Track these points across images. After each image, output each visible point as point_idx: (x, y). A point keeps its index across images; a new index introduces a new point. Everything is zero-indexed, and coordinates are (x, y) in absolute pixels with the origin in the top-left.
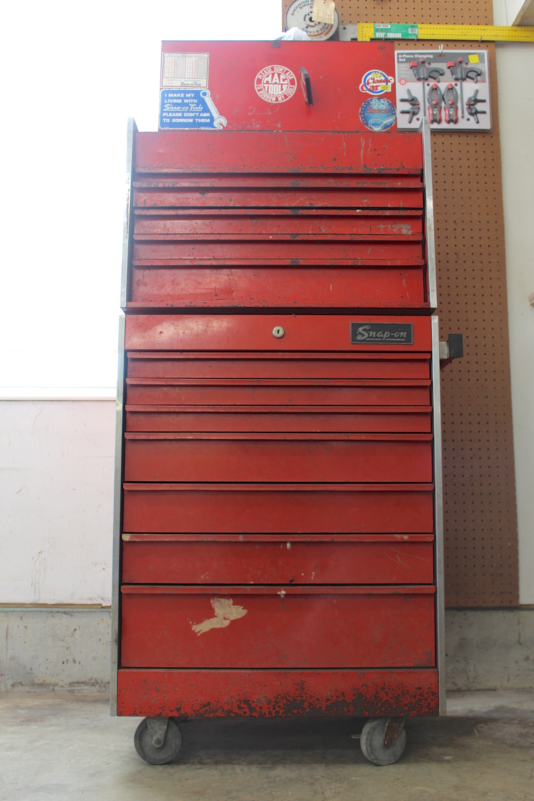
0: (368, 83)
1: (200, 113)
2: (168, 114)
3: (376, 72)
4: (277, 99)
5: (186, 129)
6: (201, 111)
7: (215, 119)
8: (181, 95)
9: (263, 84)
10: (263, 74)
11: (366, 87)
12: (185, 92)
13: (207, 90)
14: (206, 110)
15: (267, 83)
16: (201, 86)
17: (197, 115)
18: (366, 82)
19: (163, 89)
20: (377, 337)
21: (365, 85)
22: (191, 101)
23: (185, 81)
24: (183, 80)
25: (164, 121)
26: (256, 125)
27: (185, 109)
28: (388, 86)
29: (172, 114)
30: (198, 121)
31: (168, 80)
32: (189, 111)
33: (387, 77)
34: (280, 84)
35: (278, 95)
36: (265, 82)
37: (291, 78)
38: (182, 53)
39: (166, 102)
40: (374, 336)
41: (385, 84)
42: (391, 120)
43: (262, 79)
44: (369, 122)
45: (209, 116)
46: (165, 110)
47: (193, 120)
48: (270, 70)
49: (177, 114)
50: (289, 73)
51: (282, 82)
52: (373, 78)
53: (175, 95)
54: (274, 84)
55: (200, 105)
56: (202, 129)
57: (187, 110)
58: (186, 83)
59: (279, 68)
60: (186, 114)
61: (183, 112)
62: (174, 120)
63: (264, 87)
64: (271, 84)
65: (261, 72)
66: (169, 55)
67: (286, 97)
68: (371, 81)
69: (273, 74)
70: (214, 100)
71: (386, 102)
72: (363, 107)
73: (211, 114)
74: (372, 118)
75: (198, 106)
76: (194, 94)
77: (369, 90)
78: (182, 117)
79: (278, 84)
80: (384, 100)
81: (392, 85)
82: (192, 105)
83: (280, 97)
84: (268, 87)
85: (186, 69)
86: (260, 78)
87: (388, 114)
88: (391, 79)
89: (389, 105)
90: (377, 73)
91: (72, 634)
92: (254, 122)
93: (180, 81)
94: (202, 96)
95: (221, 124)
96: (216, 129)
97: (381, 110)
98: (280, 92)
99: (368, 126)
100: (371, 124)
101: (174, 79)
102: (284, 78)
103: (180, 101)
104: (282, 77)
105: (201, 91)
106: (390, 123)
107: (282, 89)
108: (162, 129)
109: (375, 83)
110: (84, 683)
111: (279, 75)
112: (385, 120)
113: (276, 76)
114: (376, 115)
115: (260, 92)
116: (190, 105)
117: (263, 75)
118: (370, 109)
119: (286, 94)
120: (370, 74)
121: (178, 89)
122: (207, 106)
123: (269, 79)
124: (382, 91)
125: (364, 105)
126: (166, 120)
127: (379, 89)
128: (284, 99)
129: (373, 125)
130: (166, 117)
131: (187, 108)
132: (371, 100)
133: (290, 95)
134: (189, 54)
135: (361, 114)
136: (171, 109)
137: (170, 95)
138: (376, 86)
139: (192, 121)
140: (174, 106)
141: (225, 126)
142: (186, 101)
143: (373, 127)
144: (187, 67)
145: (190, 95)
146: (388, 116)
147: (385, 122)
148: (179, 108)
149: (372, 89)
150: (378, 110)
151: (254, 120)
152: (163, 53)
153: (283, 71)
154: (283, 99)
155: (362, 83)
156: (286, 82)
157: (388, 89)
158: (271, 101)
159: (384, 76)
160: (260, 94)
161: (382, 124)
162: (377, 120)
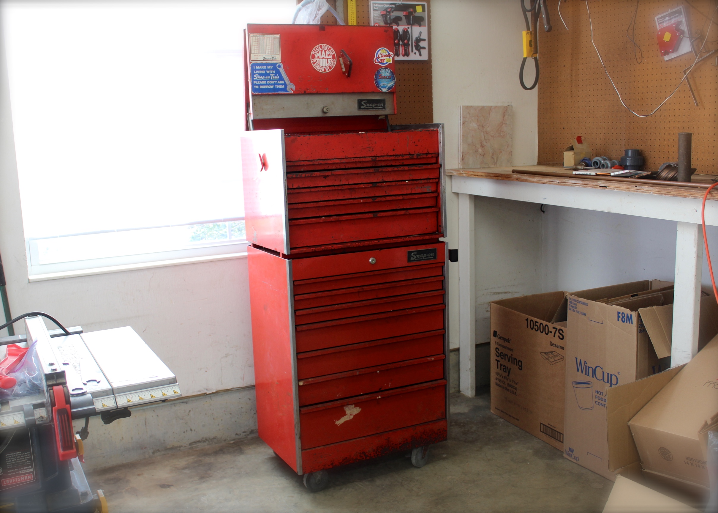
0: (379, 57)
1: (277, 80)
2: (257, 82)
3: (383, 49)
4: (325, 70)
5: (269, 93)
6: (278, 79)
7: (287, 86)
8: (264, 67)
9: (316, 58)
10: (315, 51)
11: (378, 60)
12: (267, 65)
13: (281, 63)
14: (281, 79)
15: (318, 57)
16: (277, 60)
17: (276, 83)
18: (378, 57)
19: (252, 62)
20: (420, 258)
21: (377, 58)
22: (271, 72)
23: (266, 56)
24: (264, 56)
25: (255, 88)
27: (267, 78)
28: (390, 59)
29: (260, 82)
30: (277, 87)
31: (255, 55)
32: (270, 80)
33: (390, 53)
34: (326, 58)
35: (325, 66)
36: (317, 57)
37: (333, 53)
38: (262, 34)
39: (255, 73)
40: (419, 257)
41: (388, 57)
42: (392, 83)
44: (380, 85)
45: (284, 83)
46: (255, 79)
48: (320, 47)
49: (263, 82)
50: (331, 50)
51: (327, 57)
52: (381, 53)
53: (260, 67)
54: (322, 58)
55: (277, 75)
57: (269, 79)
58: (266, 57)
59: (325, 46)
60: (269, 81)
61: (267, 81)
62: (261, 86)
63: (317, 61)
64: (321, 58)
65: (314, 49)
66: (253, 35)
67: (330, 68)
68: (380, 56)
69: (322, 51)
70: (286, 71)
71: (389, 70)
72: (376, 75)
73: (285, 82)
74: (381, 82)
76: (272, 66)
77: (379, 62)
78: (267, 84)
79: (325, 58)
80: (388, 69)
81: (392, 58)
82: (272, 75)
83: (327, 68)
84: (319, 61)
85: (266, 46)
86: (314, 54)
87: (390, 79)
88: (392, 54)
89: (391, 73)
91: (188, 414)
93: (263, 56)
94: (278, 68)
95: (291, 89)
96: (288, 93)
97: (387, 77)
98: (327, 65)
99: (379, 88)
100: (381, 87)
101: (259, 55)
102: (329, 54)
103: (264, 72)
104: (327, 53)
105: (277, 64)
106: (392, 85)
107: (328, 62)
108: (254, 93)
109: (383, 57)
110: (199, 442)
111: (325, 51)
112: (389, 84)
113: (323, 52)
114: (383, 80)
116: (271, 75)
117: (315, 52)
118: (380, 76)
119: (330, 66)
120: (379, 50)
121: (262, 62)
122: (281, 75)
123: (319, 54)
124: (387, 63)
125: (377, 73)
127: (385, 61)
128: (329, 69)
129: (382, 87)
130: (256, 85)
131: (269, 77)
132: (381, 70)
133: (333, 67)
134: (267, 35)
135: (375, 80)
136: (259, 78)
137: (257, 67)
138: (383, 60)
139: (273, 87)
140: (260, 76)
141: (294, 90)
142: (268, 72)
143: (382, 89)
144: (266, 45)
145: (270, 67)
146: (391, 81)
147: (389, 85)
148: (264, 77)
149: (381, 61)
150: (385, 76)
152: (249, 34)
153: (328, 48)
154: (329, 70)
155: (375, 58)
156: (330, 57)
157: (390, 61)
158: (322, 71)
159: (388, 52)
160: (315, 66)
161: (387, 87)
162: (384, 84)
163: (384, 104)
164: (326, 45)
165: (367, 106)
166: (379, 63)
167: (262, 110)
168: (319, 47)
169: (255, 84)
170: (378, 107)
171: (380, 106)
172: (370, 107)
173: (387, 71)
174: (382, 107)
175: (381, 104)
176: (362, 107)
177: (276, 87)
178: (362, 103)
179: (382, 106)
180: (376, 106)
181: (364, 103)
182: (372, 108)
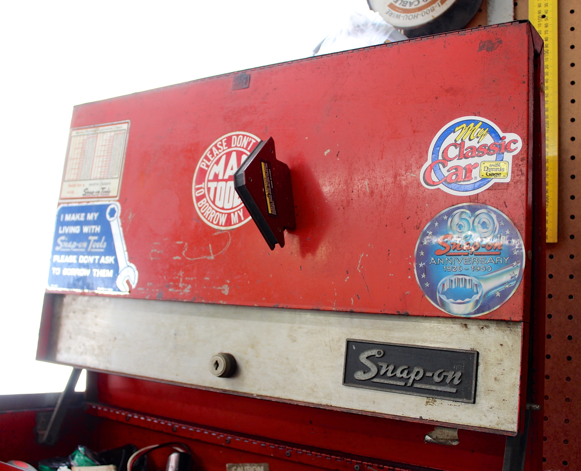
0: (446, 160)
1: (101, 255)
2: (60, 258)
3: (468, 122)
4: (228, 222)
5: (78, 290)
6: (102, 250)
7: (120, 271)
8: (80, 217)
9: (209, 181)
10: (210, 156)
11: (438, 174)
12: (87, 210)
13: (117, 203)
14: (111, 248)
15: (216, 178)
16: (110, 195)
17: (96, 261)
18: (440, 158)
19: (61, 204)
21: (436, 164)
22: (92, 230)
23: (91, 185)
24: (87, 185)
25: (54, 273)
26: (184, 288)
27: (81, 248)
29: (65, 259)
31: (70, 185)
32: (86, 252)
33: (502, 134)
35: (232, 208)
36: (211, 177)
38: (94, 127)
39: (60, 231)
41: (495, 156)
42: (506, 278)
43: (206, 169)
44: (440, 286)
45: (113, 262)
46: (57, 248)
47: (89, 270)
48: (224, 144)
49: (70, 257)
52: (459, 142)
53: (73, 217)
54: (226, 181)
55: (103, 238)
57: (84, 250)
58: (91, 189)
59: (242, 139)
60: (83, 257)
61: (79, 254)
62: (66, 269)
63: (209, 189)
64: (223, 180)
65: (207, 152)
68: (453, 152)
69: (228, 156)
70: (124, 225)
71: (494, 216)
73: (116, 260)
74: (447, 272)
75: (99, 240)
76: (97, 214)
77: (447, 182)
78: (77, 265)
81: (515, 158)
82: (92, 238)
83: (236, 213)
84: (216, 189)
85: (95, 159)
86: (204, 167)
87: (496, 259)
88: (515, 142)
90: (472, 125)
92: (181, 279)
93: (84, 185)
94: (108, 217)
95: (128, 282)
99: (435, 300)
100: (443, 293)
101: (77, 183)
103: (78, 230)
106: (502, 288)
109: (466, 157)
111: (239, 156)
112: (487, 279)
113: (234, 157)
114: (459, 263)
115: (199, 203)
116: (90, 238)
117: (209, 160)
120: (452, 130)
121: (80, 203)
124: (484, 181)
125: (430, 227)
126: (55, 271)
127: (477, 175)
128: (243, 219)
129: (451, 294)
130: (56, 264)
131: (85, 244)
132: (450, 214)
135: (419, 259)
136: (65, 248)
137: (67, 218)
138: (464, 168)
140: (69, 241)
141: (133, 286)
142: (86, 229)
143: (449, 301)
144: (96, 155)
145: (92, 214)
146: (499, 266)
147: (486, 286)
148: (75, 244)
149: (454, 177)
151: (181, 273)
152: (72, 130)
153: (249, 144)
154: (240, 221)
155: (429, 162)
157: (503, 173)
158: (218, 224)
159: (492, 131)
160: (200, 208)
161: (477, 293)
162: (462, 279)
163: (467, 376)
164: (244, 136)
165: (382, 372)
166: (442, 187)
168: (222, 145)
169: (56, 261)
170: (434, 388)
171: (442, 383)
172: (394, 377)
173: (484, 218)
176: (360, 375)
178: (363, 358)
180: (425, 379)
181: (367, 358)
182: (403, 384)
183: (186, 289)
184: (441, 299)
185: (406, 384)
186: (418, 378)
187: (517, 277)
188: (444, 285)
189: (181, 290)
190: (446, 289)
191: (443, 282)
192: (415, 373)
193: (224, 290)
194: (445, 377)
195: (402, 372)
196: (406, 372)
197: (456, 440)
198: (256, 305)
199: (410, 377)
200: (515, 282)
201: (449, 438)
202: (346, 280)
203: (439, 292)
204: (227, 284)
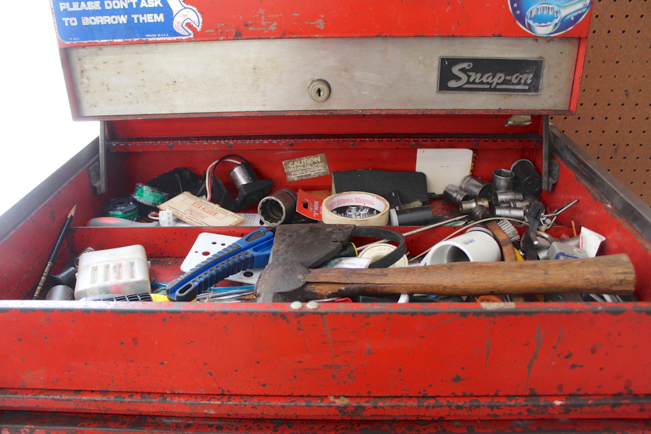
2: (71, 6)
7: (174, 14)
17: (134, 6)
26: (268, 25)
29: (79, 6)
30: (138, 19)
42: (580, 6)
44: (528, 13)
45: (161, 5)
47: (126, 16)
56: (150, 39)
62: (86, 18)
92: (263, 17)
96: (179, 38)
99: (524, 25)
100: (531, 19)
106: (576, 14)
112: (565, 7)
126: (69, 21)
129: (536, 19)
141: (199, 29)
143: (534, 25)
147: (564, 13)
151: (262, 11)
161: (557, 18)
162: (546, 7)
163: (537, 76)
165: (471, 80)
167: (108, 90)
169: (65, 10)
170: (512, 87)
171: (519, 83)
172: (482, 83)
174: (525, 84)
175: (524, 77)
176: (452, 84)
177: (136, 21)
178: (455, 70)
179: (529, 81)
180: (505, 82)
181: (459, 70)
182: (488, 86)
183: (271, 26)
184: (528, 24)
185: (490, 87)
186: (499, 82)
187: (588, 5)
188: (531, 12)
189: (265, 28)
190: (533, 15)
191: (531, 10)
192: (498, 78)
193: (319, 24)
194: (521, 79)
195: (487, 79)
196: (491, 78)
197: (530, 121)
198: (356, 36)
199: (493, 82)
200: (586, 9)
201: (524, 120)
202: (447, 11)
203: (527, 18)
204: (321, 18)
